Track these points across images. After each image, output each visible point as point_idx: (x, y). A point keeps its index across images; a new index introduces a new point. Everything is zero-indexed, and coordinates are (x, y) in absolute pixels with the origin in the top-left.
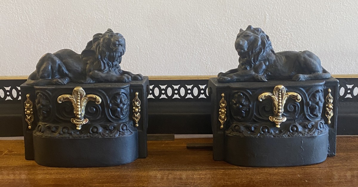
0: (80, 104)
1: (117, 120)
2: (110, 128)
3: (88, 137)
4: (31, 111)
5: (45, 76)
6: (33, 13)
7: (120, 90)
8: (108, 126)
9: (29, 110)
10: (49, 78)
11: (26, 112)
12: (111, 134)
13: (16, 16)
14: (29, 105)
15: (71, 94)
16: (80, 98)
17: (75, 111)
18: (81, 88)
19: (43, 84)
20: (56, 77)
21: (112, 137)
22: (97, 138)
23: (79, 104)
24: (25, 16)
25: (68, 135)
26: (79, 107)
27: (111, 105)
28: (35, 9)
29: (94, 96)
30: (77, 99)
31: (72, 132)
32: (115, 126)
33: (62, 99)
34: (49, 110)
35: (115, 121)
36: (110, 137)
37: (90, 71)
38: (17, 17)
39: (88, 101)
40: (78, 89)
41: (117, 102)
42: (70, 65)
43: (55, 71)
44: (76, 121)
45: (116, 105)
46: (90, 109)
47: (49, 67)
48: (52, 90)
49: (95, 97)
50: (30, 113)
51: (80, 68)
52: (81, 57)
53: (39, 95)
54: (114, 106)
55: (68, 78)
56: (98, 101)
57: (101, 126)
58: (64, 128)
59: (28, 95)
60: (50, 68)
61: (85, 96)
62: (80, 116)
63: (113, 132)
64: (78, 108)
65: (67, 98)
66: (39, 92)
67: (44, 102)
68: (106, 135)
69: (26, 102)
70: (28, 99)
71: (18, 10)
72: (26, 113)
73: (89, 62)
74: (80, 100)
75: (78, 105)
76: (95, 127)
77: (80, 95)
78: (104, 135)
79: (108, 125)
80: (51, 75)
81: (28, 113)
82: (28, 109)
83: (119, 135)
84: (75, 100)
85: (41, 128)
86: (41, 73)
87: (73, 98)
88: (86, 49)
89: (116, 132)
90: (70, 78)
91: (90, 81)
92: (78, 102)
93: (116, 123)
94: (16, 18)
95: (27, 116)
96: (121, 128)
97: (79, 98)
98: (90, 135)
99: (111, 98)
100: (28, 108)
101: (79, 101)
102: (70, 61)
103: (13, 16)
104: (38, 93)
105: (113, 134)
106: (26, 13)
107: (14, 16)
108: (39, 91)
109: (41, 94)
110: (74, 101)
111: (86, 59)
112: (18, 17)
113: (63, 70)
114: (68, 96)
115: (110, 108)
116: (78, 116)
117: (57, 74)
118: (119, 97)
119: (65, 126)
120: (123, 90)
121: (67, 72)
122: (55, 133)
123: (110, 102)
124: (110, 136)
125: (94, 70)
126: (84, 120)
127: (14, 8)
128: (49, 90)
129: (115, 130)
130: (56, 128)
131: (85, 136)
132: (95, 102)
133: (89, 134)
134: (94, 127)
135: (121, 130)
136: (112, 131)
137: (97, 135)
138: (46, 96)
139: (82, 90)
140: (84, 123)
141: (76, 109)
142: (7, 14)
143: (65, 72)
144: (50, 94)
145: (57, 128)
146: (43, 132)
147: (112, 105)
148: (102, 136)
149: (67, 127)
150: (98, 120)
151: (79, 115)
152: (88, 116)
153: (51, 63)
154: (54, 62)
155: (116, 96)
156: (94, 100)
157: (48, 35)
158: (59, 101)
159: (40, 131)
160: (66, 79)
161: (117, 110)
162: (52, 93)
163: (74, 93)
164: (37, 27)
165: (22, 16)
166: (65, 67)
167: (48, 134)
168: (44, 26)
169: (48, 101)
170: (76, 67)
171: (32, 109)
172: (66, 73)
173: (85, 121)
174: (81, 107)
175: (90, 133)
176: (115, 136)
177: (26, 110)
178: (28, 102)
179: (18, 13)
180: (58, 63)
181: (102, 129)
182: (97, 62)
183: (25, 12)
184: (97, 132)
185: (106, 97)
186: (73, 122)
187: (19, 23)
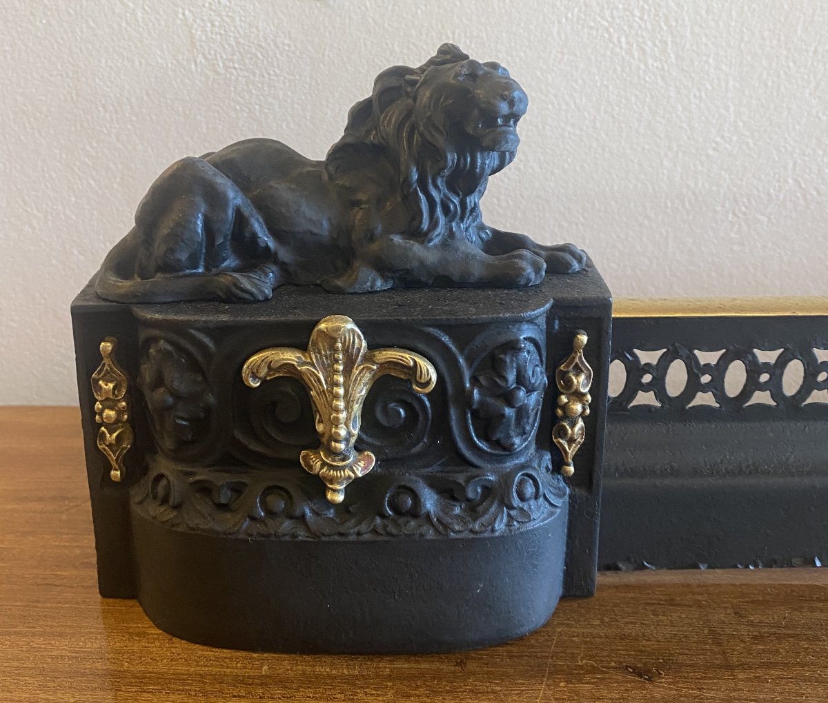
0: (346, 391)
1: (501, 455)
2: (470, 495)
3: (375, 531)
4: (119, 413)
5: (179, 261)
6: (697, 30)
7: (519, 330)
8: (459, 484)
9: (111, 408)
10: (196, 267)
11: (101, 414)
12: (475, 520)
13: (623, 40)
14: (111, 385)
15: (303, 348)
16: (344, 363)
17: (321, 421)
18: (347, 322)
19: (171, 299)
20: (225, 264)
21: (482, 536)
22: (417, 537)
23: (341, 391)
24: (661, 41)
25: (287, 525)
26: (341, 404)
27: (476, 394)
28: (707, 12)
29: (408, 358)
30: (330, 372)
31: (307, 511)
32: (488, 484)
33: (263, 372)
34: (202, 415)
35: (490, 462)
36: (472, 536)
37: (372, 239)
38: (624, 45)
39: (377, 377)
40: (338, 329)
41: (506, 380)
42: (284, 210)
43: (220, 241)
44: (324, 464)
45: (498, 396)
46: (385, 410)
47: (196, 224)
48: (218, 332)
49: (412, 363)
50: (118, 421)
51: (325, 224)
52: (325, 177)
53: (159, 351)
54: (490, 400)
55: (274, 268)
56: (423, 381)
57: (433, 483)
58: (269, 490)
59: (106, 346)
60: (200, 223)
61: (368, 359)
62: (342, 446)
63: (480, 509)
64: (337, 411)
65: (289, 367)
66: (162, 338)
67: (179, 381)
68: (457, 528)
69: (99, 373)
70: (106, 361)
71: (633, 15)
72: (97, 417)
73: (362, 196)
74: (345, 377)
75: (336, 397)
76: (405, 487)
77: (346, 351)
78: (446, 527)
79: (461, 479)
80: (203, 256)
81: (108, 417)
82: (110, 403)
83: (508, 525)
84: (321, 376)
85: (168, 488)
86: (159, 248)
87: (312, 364)
88: (349, 140)
89: (493, 509)
90: (283, 267)
91: (374, 281)
92: (337, 385)
93: (493, 472)
94: (621, 48)
95: (103, 428)
96: (515, 494)
97: (341, 368)
98: (385, 527)
99: (476, 363)
100: (107, 399)
101: (341, 379)
102: (283, 191)
103: (610, 40)
104: (155, 340)
105: (485, 519)
106: (665, 28)
107: (615, 40)
108: (156, 332)
109: (169, 348)
110: (319, 380)
111: (347, 184)
112: (628, 43)
113: (254, 236)
114: (290, 356)
115: (474, 407)
116: (333, 443)
117: (228, 252)
118: (512, 361)
119: (271, 484)
120: (531, 327)
121: (271, 244)
122: (230, 510)
123: (475, 380)
124: (472, 531)
125: (388, 231)
126: (356, 462)
127: (621, 6)
128: (205, 329)
129: (492, 503)
130: (233, 490)
131: (363, 527)
132: (408, 382)
133: (378, 520)
134: (400, 487)
135: (516, 501)
136: (478, 505)
137: (413, 523)
138: (190, 356)
139: (353, 330)
140: (360, 475)
141: (325, 418)
142: (586, 30)
143: (262, 245)
144: (211, 345)
145: (238, 489)
146: (176, 507)
147: (480, 393)
148: (436, 530)
149: (281, 488)
150: (418, 456)
151: (337, 441)
152: (377, 443)
153: (205, 201)
154: (215, 198)
155: (502, 356)
156: (405, 374)
157: (741, 124)
158: (250, 379)
159: (165, 501)
160: (267, 275)
161: (503, 416)
162: (216, 340)
163: (315, 344)
164: (699, 90)
165: (649, 43)
166: (261, 220)
167: (201, 518)
168: (731, 83)
169: (200, 378)
170: (310, 220)
171: (124, 404)
172: (267, 247)
173: (362, 464)
174: (348, 407)
175: (383, 516)
176: (493, 530)
177: (98, 406)
178: (107, 372)
179: (630, 27)
180: (235, 201)
181: (436, 497)
182: (399, 199)
183: (663, 24)
184: (415, 512)
185: (457, 361)
186: (311, 467)
187: (627, 69)
